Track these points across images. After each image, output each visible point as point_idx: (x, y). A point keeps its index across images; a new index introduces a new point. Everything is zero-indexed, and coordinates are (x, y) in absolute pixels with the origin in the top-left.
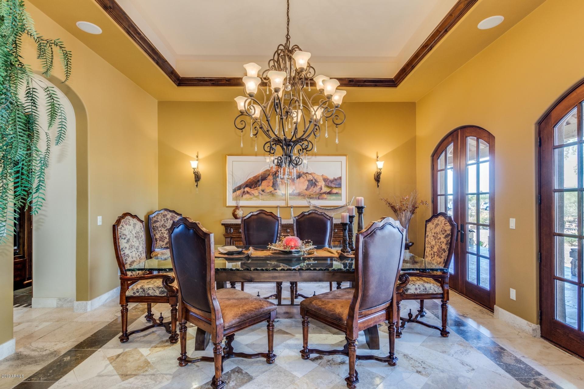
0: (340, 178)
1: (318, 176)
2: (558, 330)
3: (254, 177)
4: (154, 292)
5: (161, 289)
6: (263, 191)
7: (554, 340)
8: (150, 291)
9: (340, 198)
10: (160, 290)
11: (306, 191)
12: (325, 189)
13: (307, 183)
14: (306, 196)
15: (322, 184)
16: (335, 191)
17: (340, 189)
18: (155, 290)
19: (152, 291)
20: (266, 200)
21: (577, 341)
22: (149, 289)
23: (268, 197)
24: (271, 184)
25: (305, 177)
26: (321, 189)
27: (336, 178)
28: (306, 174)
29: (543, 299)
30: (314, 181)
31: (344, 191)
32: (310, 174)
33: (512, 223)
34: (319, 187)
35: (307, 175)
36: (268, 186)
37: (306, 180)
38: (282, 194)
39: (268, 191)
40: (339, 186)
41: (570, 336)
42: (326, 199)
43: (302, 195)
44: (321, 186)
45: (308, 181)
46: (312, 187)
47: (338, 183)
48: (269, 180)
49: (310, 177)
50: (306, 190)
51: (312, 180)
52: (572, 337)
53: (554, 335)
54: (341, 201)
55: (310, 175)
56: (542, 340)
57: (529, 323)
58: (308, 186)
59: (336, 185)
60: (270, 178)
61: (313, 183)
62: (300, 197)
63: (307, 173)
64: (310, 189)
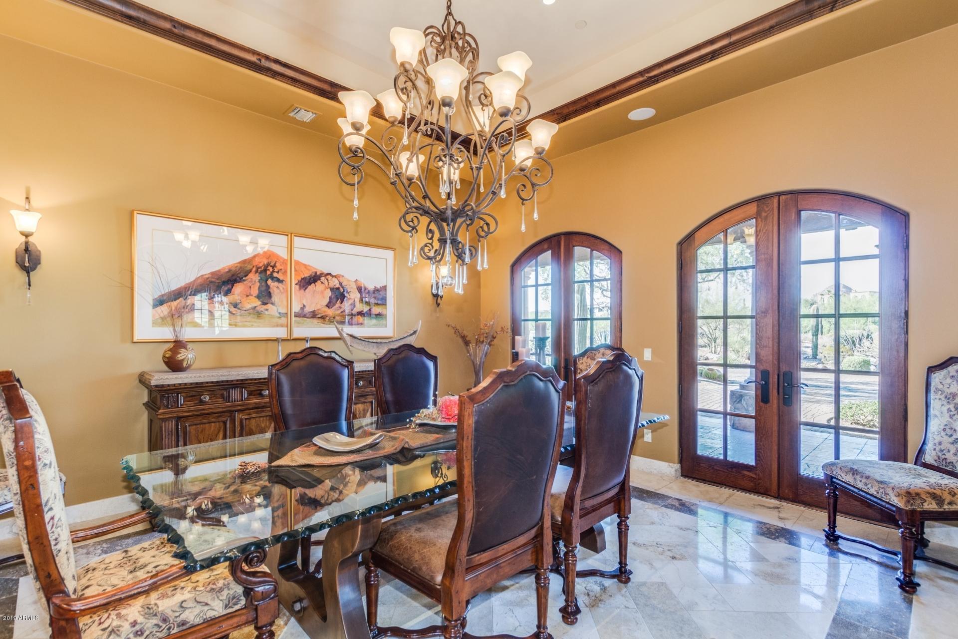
0: (385, 288)
1: (349, 281)
2: (702, 465)
3: (212, 273)
4: (206, 608)
5: (225, 592)
6: (235, 306)
7: (697, 477)
8: (187, 612)
9: (384, 322)
10: (224, 598)
11: (326, 309)
12: (360, 307)
13: (329, 293)
14: (328, 318)
15: (355, 296)
16: (376, 310)
17: (384, 306)
18: (207, 604)
19: (198, 609)
20: (244, 326)
21: (723, 472)
22: (182, 606)
23: (249, 318)
24: (255, 291)
25: (326, 281)
26: (354, 305)
27: (378, 287)
28: (327, 277)
29: (683, 435)
30: (342, 290)
31: (390, 310)
32: (335, 277)
33: (648, 355)
34: (351, 302)
35: (329, 277)
36: (247, 296)
37: (327, 288)
38: (280, 313)
39: (249, 306)
40: (383, 302)
41: (715, 467)
42: (362, 324)
43: (319, 316)
44: (354, 301)
45: (332, 289)
46: (339, 301)
47: (381, 297)
48: (251, 281)
49: (335, 283)
50: (327, 306)
51: (338, 289)
52: (718, 468)
53: (698, 470)
54: (385, 329)
55: (334, 279)
56: (684, 479)
57: (671, 464)
58: (330, 298)
59: (378, 299)
60: (254, 277)
61: (339, 295)
62: (315, 321)
63: (329, 274)
64: (334, 305)
